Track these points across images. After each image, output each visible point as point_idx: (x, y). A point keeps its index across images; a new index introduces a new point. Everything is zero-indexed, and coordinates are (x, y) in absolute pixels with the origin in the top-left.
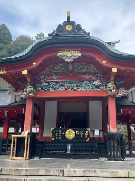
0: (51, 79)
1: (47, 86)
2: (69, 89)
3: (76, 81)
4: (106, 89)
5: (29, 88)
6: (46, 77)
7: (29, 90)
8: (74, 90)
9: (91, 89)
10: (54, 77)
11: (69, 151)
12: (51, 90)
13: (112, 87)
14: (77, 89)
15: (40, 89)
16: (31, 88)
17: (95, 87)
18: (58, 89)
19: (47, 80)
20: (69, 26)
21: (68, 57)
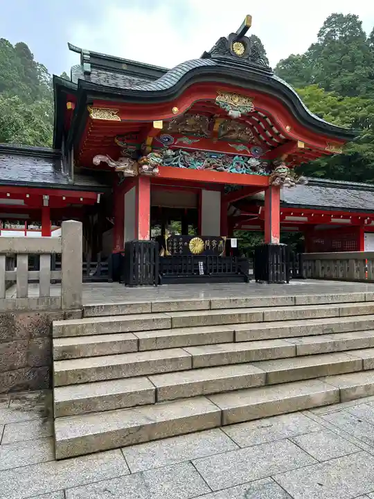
0: (181, 143)
1: (174, 156)
2: (211, 166)
3: (221, 154)
6: (172, 139)
9: (244, 172)
10: (186, 140)
11: (202, 273)
12: (181, 166)
14: (224, 169)
17: (250, 168)
18: (193, 165)
19: (174, 144)
20: (238, 46)
21: (234, 108)
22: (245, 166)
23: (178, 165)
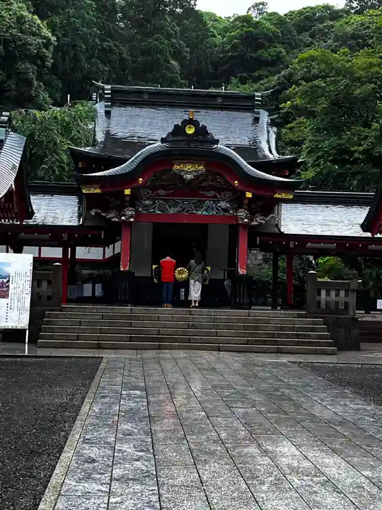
0: (158, 195)
1: (152, 205)
2: (183, 210)
3: (193, 200)
5: (130, 212)
7: (130, 214)
8: (191, 213)
10: (161, 192)
12: (157, 212)
13: (244, 214)
14: (195, 212)
15: (140, 209)
16: (132, 212)
17: (221, 209)
19: (151, 196)
20: (190, 127)
21: (187, 173)
22: (217, 208)
23: (155, 212)
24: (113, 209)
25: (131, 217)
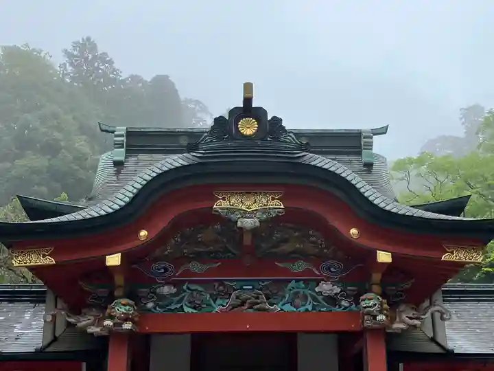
0: (187, 273)
1: (175, 295)
2: (243, 304)
3: (263, 281)
4: (358, 308)
5: (121, 308)
6: (171, 267)
7: (123, 313)
8: (259, 310)
9: (310, 308)
10: (195, 267)
12: (187, 309)
13: (375, 305)
14: (268, 306)
15: (150, 305)
16: (127, 307)
17: (323, 299)
18: (210, 305)
19: (174, 276)
20: (248, 123)
21: (245, 214)
22: (314, 299)
23: (182, 308)
24: (90, 306)
25: (126, 320)
